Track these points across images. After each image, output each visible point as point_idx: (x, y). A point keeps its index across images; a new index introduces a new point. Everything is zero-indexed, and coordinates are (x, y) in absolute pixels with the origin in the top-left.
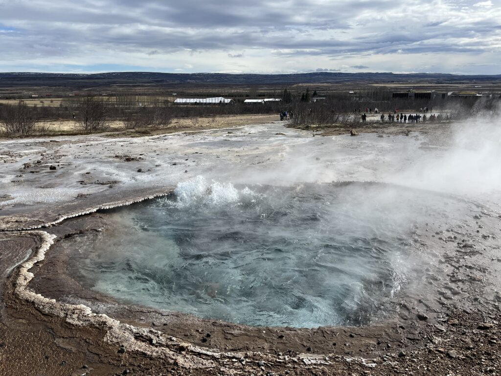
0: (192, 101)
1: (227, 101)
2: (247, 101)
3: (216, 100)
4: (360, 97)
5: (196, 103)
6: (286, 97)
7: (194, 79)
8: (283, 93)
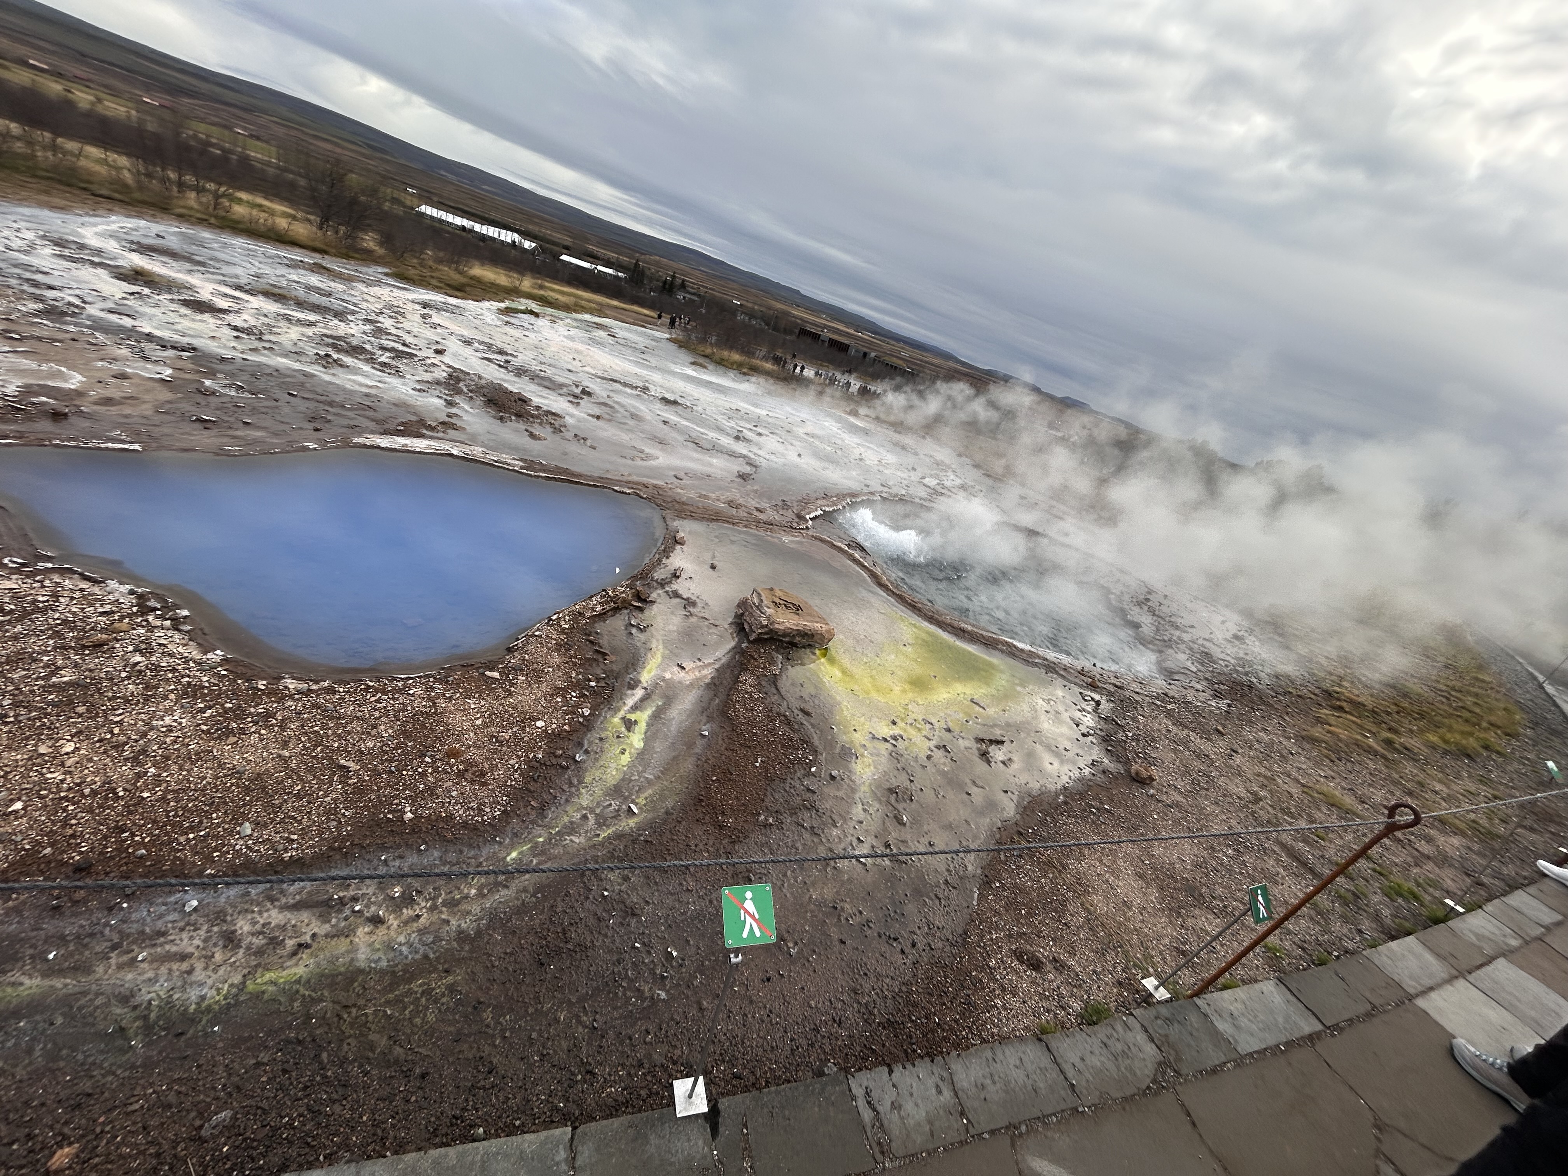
0: (459, 221)
1: (527, 245)
2: (564, 257)
3: (507, 236)
4: (752, 315)
5: (463, 228)
6: (637, 275)
7: (456, 174)
8: (632, 267)
